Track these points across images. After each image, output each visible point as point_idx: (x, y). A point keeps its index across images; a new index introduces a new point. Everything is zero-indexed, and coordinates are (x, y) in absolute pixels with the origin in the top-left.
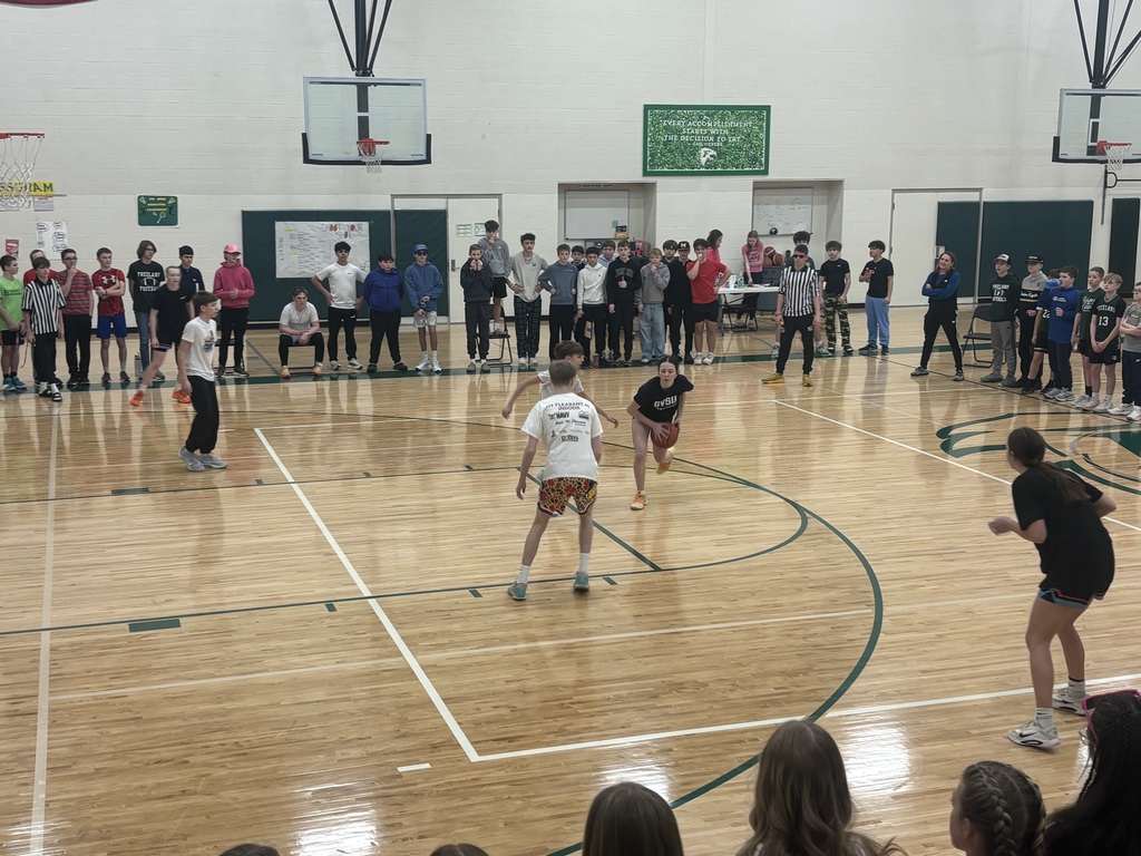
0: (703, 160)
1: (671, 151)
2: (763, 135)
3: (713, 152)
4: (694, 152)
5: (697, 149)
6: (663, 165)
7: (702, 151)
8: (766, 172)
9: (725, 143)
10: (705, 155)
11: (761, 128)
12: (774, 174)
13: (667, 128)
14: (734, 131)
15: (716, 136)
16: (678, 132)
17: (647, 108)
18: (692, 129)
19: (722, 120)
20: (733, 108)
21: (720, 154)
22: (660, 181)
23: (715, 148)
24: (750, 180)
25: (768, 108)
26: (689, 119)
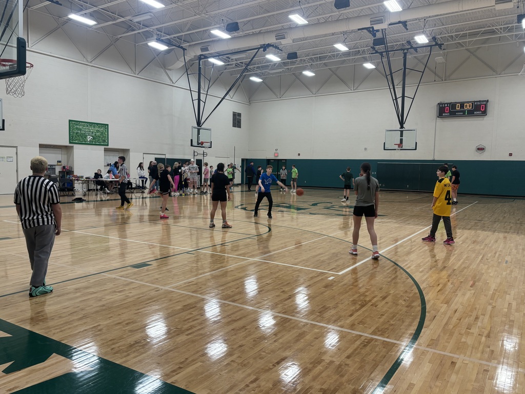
0: (89, 140)
1: (78, 136)
2: (106, 133)
3: (91, 137)
4: (86, 137)
5: (87, 136)
6: (76, 140)
7: (88, 137)
8: (108, 145)
9: (95, 135)
10: (89, 138)
11: (106, 131)
12: (110, 146)
13: (77, 128)
14: (98, 131)
15: (92, 132)
16: (80, 130)
17: (70, 121)
18: (85, 129)
19: (94, 127)
20: (97, 124)
21: (94, 138)
22: (75, 146)
23: (92, 136)
24: (103, 147)
25: (108, 125)
26: (84, 126)
